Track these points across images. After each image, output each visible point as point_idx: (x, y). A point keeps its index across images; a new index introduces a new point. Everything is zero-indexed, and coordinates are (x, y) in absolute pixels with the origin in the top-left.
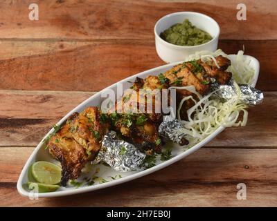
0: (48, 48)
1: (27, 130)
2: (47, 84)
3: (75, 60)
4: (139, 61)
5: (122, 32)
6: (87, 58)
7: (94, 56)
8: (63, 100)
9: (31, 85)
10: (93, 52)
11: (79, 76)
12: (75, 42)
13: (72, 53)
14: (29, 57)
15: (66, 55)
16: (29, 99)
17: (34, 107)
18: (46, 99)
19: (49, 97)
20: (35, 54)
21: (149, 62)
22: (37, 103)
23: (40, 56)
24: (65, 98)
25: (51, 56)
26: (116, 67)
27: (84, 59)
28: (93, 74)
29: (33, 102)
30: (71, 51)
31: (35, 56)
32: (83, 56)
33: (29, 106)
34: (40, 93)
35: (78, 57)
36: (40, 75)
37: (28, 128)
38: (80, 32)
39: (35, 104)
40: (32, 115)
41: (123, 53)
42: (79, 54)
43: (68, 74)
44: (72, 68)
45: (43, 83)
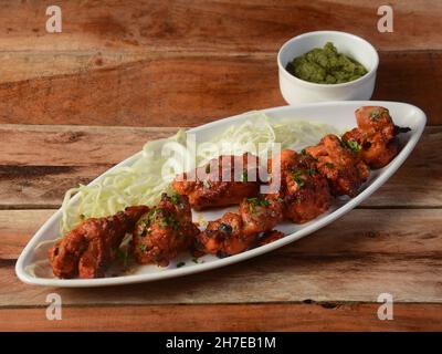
0: (79, 65)
1: (48, 183)
2: (76, 116)
3: (119, 82)
4: (215, 83)
5: (190, 41)
6: (137, 79)
7: (148, 76)
8: (101, 139)
9: (53, 118)
10: (146, 70)
11: (124, 105)
12: (118, 55)
13: (116, 72)
14: (50, 79)
15: (106, 75)
16: (50, 137)
17: (58, 148)
18: (76, 137)
19: (80, 134)
20: (59, 73)
21: (229, 84)
22: (62, 143)
23: (66, 75)
24: (103, 135)
25: (83, 77)
26: (180, 92)
27: (132, 80)
28: (144, 102)
29: (56, 142)
30: (114, 69)
31: (58, 77)
32: (131, 77)
33: (51, 148)
34: (67, 128)
35: (124, 77)
36: (66, 105)
37: (48, 179)
38: (127, 42)
39: (59, 145)
40: (54, 160)
41: (191, 72)
42: (125, 73)
43: (108, 102)
44: (115, 93)
45: (70, 115)
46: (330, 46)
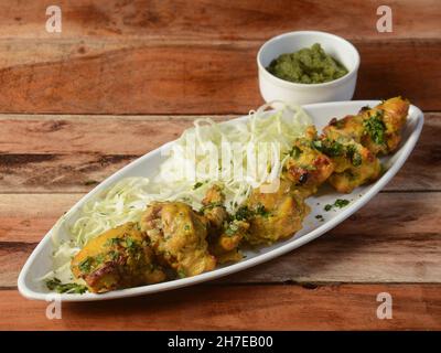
0: (61, 53)
1: (29, 170)
2: (58, 103)
3: (102, 70)
4: (198, 71)
5: (173, 29)
6: (120, 66)
7: (130, 64)
8: (84, 128)
9: (35, 104)
10: (129, 58)
11: (106, 92)
12: (101, 43)
13: (98, 61)
14: (32, 66)
15: (88, 63)
16: (32, 126)
17: (40, 137)
18: (57, 126)
19: (62, 123)
20: (41, 60)
21: (213, 72)
22: (45, 132)
23: (48, 64)
24: (86, 124)
25: (65, 64)
26: (162, 80)
27: (115, 68)
28: (126, 89)
29: (38, 131)
30: (96, 57)
31: (41, 64)
32: (114, 64)
33: (32, 136)
34: (48, 118)
35: (106, 65)
36: (48, 92)
37: (30, 167)
38: (111, 30)
39: (41, 134)
40: (36, 148)
41: (174, 60)
42: (108, 62)
43: (90, 89)
44: (97, 81)
45: (52, 102)
46: (318, 47)
